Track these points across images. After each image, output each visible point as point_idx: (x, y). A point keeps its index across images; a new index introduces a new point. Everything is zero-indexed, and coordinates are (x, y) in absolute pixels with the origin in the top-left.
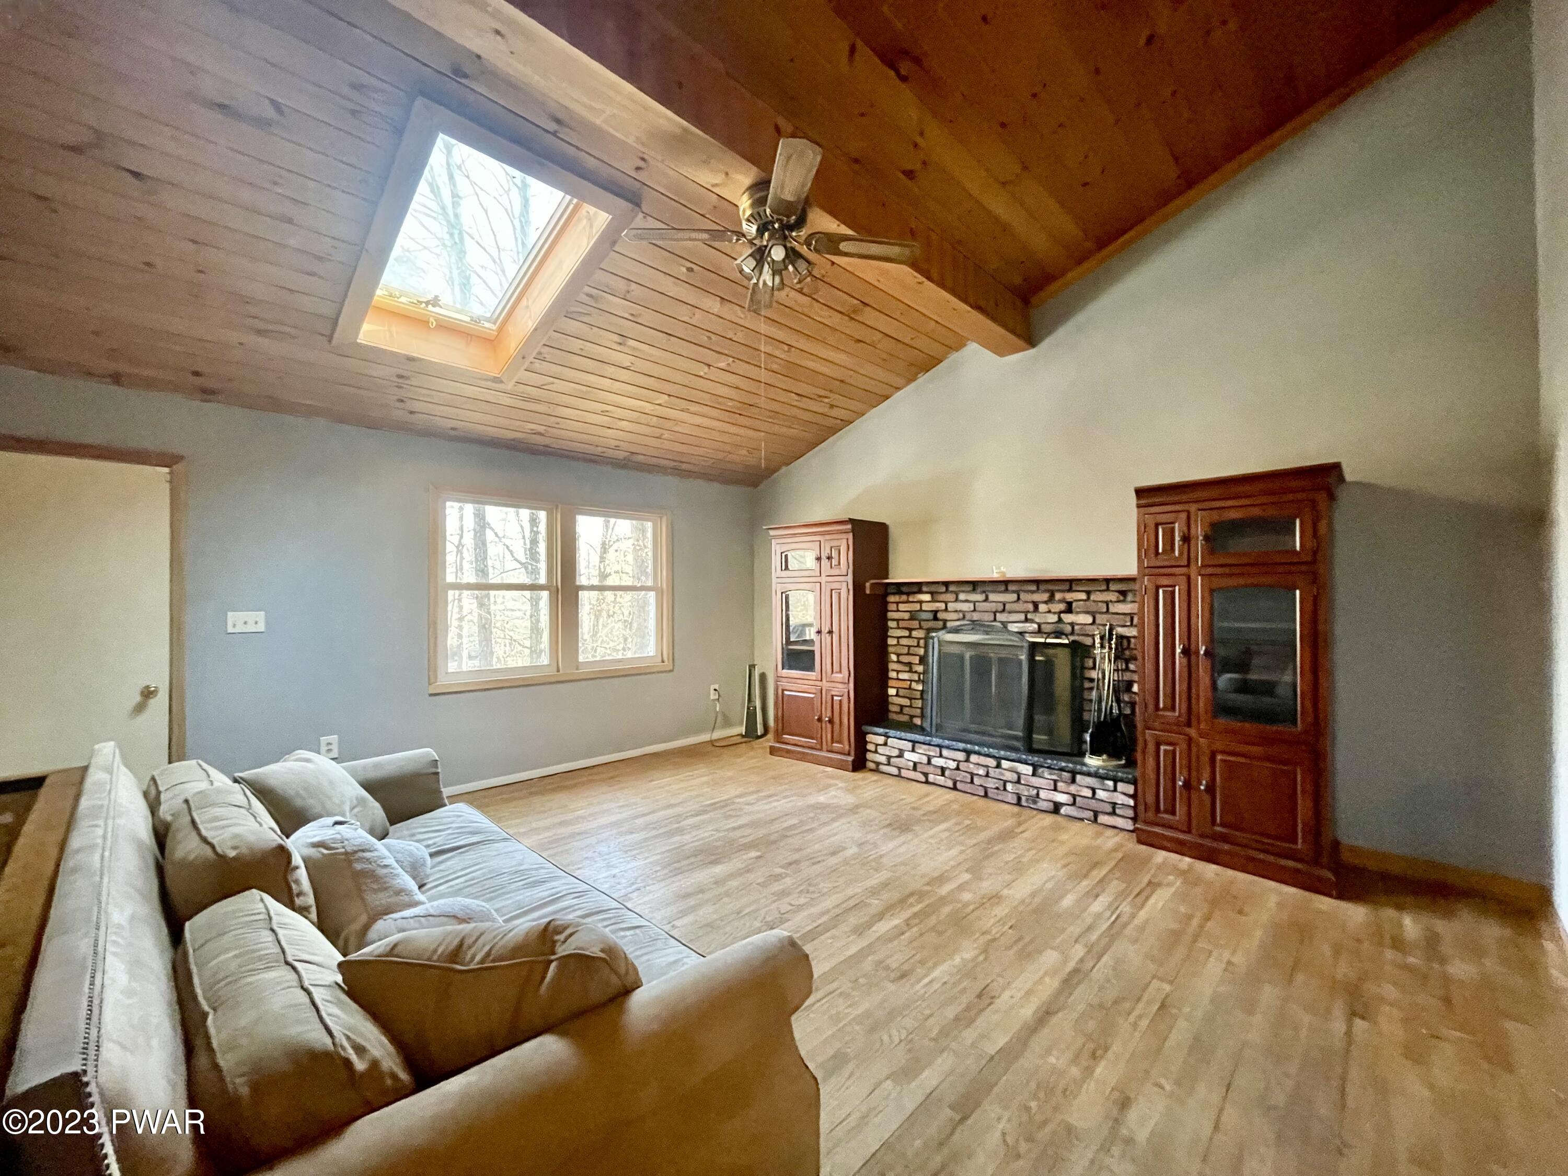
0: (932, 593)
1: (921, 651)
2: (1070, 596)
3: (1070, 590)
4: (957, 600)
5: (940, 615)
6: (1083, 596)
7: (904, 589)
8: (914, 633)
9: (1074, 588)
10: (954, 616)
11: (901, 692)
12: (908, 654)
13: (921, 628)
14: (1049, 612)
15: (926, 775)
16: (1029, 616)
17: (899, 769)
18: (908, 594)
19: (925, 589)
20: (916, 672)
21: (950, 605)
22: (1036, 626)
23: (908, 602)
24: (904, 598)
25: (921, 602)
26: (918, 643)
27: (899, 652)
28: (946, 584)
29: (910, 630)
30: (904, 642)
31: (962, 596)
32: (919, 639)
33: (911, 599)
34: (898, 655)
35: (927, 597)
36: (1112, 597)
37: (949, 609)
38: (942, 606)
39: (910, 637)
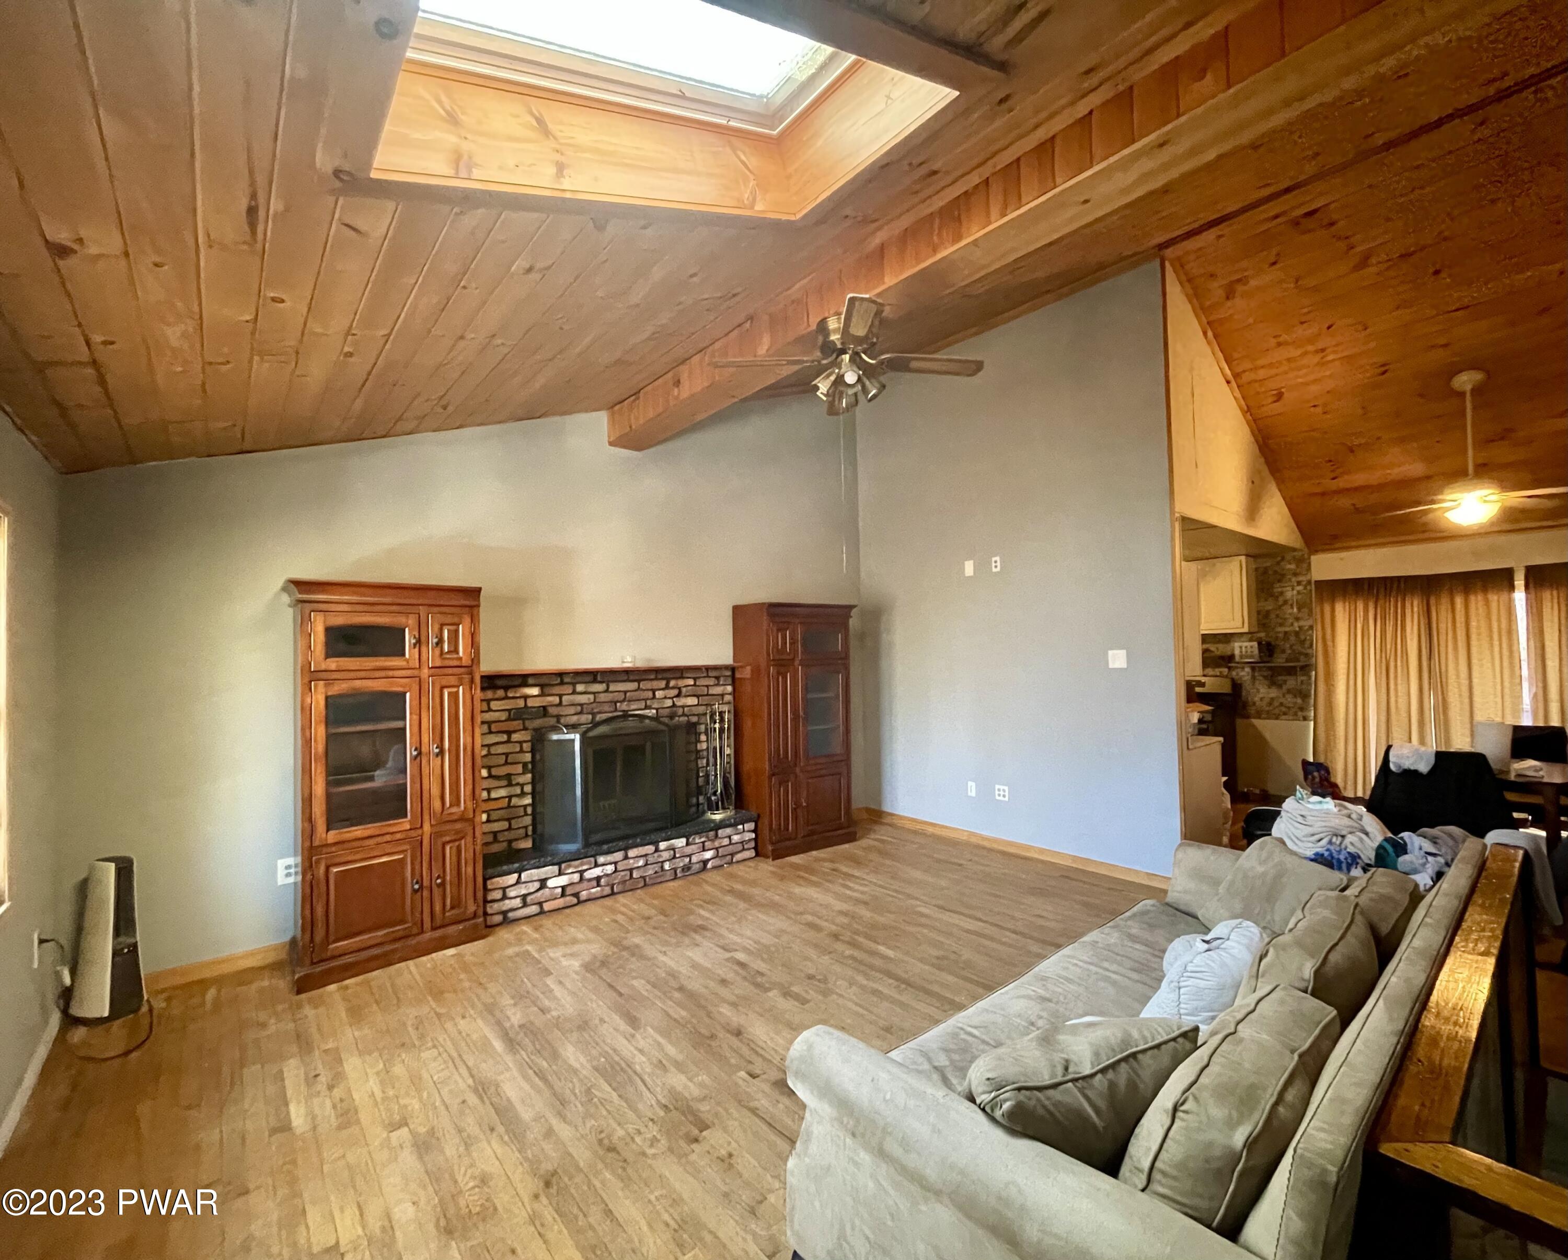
0: (542, 686)
1: (528, 757)
2: (681, 683)
3: (682, 678)
4: (574, 692)
5: (553, 711)
6: (691, 682)
7: (500, 682)
8: (515, 737)
9: (685, 675)
10: (572, 710)
11: (494, 816)
12: (506, 763)
13: (525, 729)
14: (665, 698)
15: (576, 895)
16: (649, 702)
17: (540, 904)
18: (506, 688)
19: (531, 681)
20: (518, 784)
21: (564, 698)
22: (654, 711)
23: (506, 698)
24: (500, 693)
25: (526, 697)
26: (521, 747)
27: (489, 764)
28: (561, 675)
29: (509, 733)
30: (501, 749)
31: (580, 688)
32: (521, 743)
33: (510, 695)
34: (489, 768)
35: (535, 691)
36: (711, 682)
37: (564, 703)
38: (556, 700)
39: (509, 741)
